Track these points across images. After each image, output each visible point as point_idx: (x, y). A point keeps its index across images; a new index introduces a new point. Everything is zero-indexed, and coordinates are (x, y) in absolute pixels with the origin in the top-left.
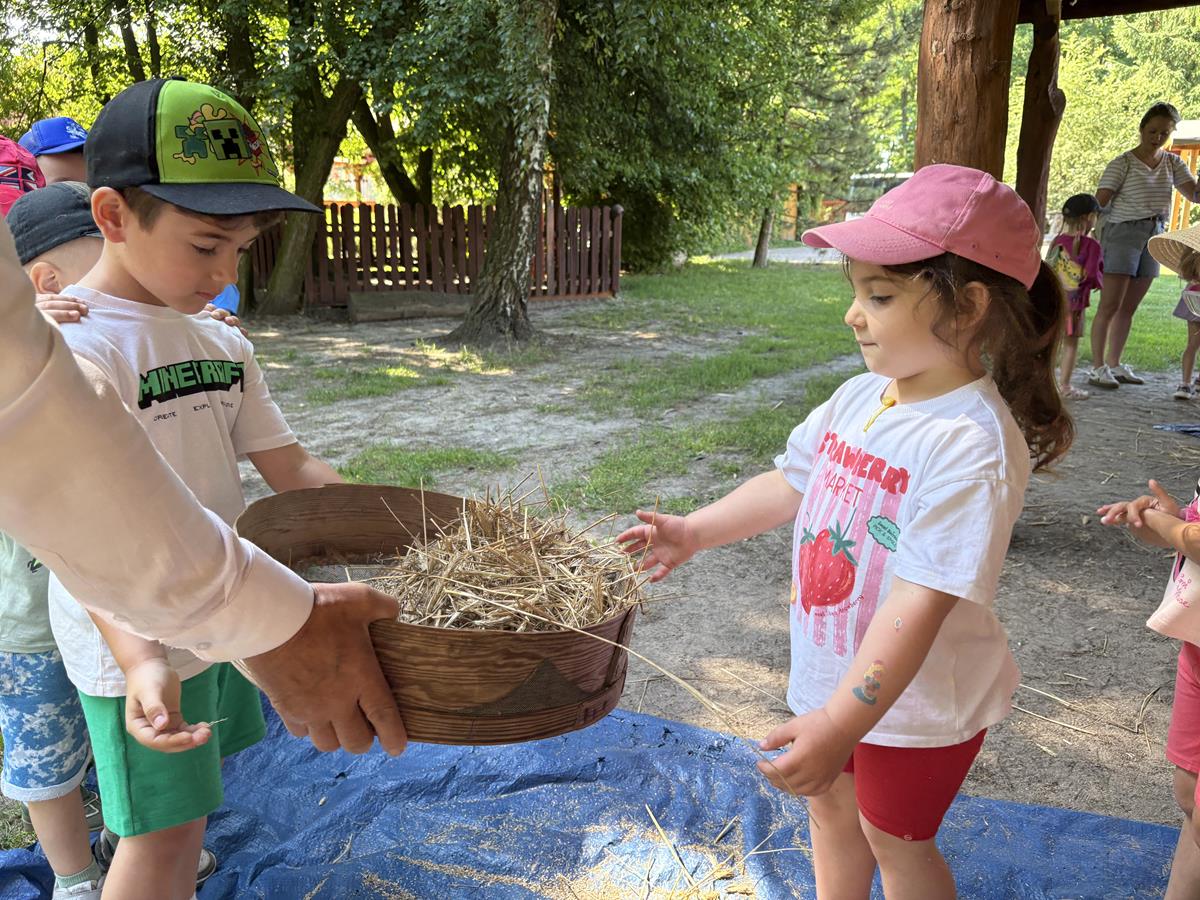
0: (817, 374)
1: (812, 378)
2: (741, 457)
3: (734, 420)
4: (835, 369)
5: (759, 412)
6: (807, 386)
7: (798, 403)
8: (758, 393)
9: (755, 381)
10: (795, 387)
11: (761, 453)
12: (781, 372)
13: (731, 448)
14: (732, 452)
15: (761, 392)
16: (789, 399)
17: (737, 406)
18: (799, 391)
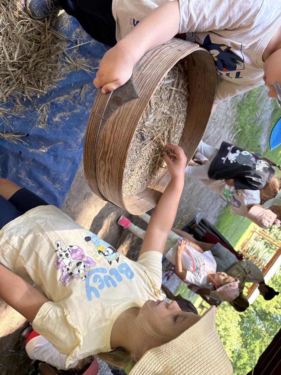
0: (264, 130)
1: (263, 129)
2: (241, 99)
3: (259, 99)
4: (263, 137)
5: (257, 108)
6: (261, 126)
7: (255, 122)
8: (267, 109)
9: (273, 109)
10: (262, 123)
11: (238, 106)
12: (272, 119)
13: (246, 96)
14: (244, 96)
15: (266, 110)
16: (259, 119)
17: (264, 101)
18: (260, 123)
